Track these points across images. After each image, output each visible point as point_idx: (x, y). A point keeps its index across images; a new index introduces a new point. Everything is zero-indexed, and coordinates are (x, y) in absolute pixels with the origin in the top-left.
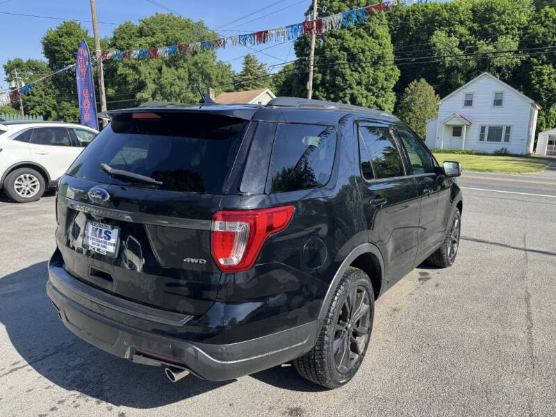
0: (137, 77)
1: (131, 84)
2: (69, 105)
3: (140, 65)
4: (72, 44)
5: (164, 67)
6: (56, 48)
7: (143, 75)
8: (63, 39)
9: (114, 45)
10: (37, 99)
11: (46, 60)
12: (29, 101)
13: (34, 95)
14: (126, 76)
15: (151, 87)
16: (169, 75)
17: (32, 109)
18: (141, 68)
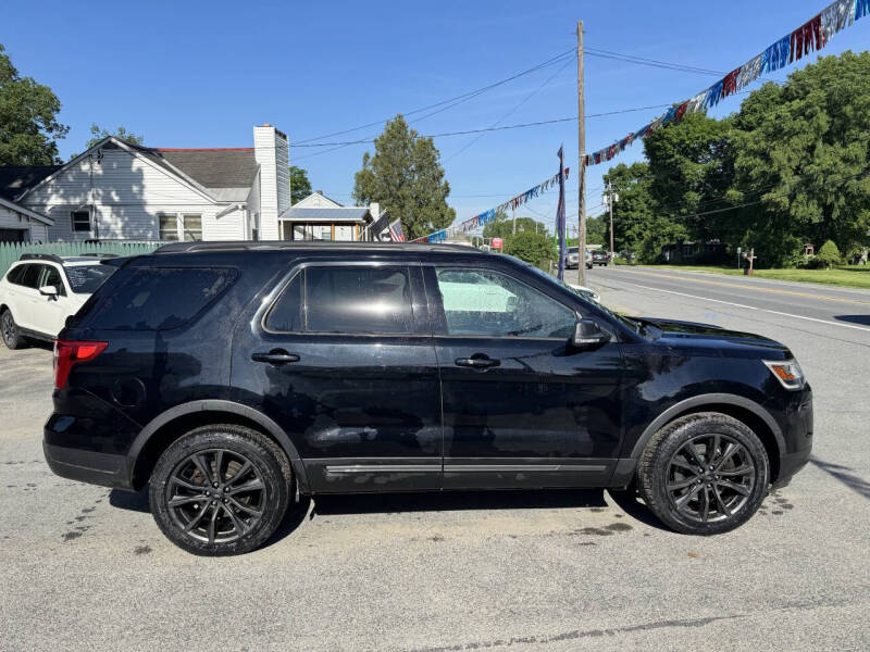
0: (766, 168)
1: (755, 181)
2: (666, 220)
3: (774, 149)
4: (679, 134)
5: (820, 144)
6: (658, 143)
7: (776, 165)
8: (668, 130)
9: (739, 123)
10: (634, 215)
11: (647, 161)
12: (627, 218)
13: (632, 210)
14: (749, 169)
15: (790, 180)
16: (827, 156)
17: (629, 229)
18: (773, 154)
